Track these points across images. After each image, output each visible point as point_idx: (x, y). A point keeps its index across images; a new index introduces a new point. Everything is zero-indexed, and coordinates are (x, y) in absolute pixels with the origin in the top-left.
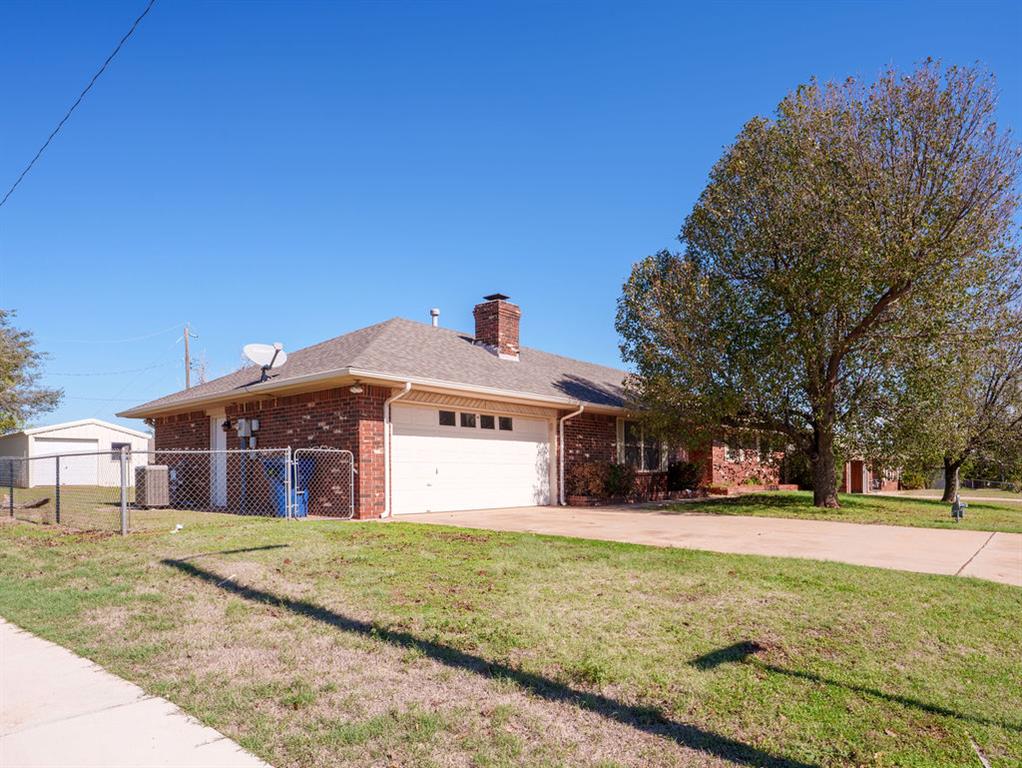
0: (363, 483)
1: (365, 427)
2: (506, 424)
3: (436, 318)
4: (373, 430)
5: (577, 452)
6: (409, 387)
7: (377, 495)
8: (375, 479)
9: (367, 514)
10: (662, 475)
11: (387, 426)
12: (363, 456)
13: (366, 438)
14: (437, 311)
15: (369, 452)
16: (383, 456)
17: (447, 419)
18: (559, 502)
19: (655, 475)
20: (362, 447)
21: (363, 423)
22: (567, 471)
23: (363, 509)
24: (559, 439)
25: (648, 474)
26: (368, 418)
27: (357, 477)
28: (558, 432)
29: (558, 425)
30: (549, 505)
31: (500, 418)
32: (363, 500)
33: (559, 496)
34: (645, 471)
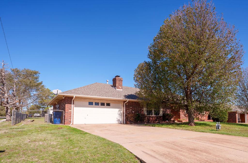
0: (66, 117)
1: (67, 106)
2: (108, 105)
3: (108, 82)
4: (69, 106)
5: (130, 111)
6: (74, 97)
7: (69, 120)
8: (69, 116)
9: (67, 124)
10: (160, 117)
11: (72, 105)
12: (66, 112)
13: (67, 108)
14: (108, 80)
15: (68, 111)
16: (71, 112)
17: (91, 104)
18: (124, 123)
19: (157, 117)
20: (66, 110)
21: (66, 105)
22: (126, 115)
23: (65, 123)
24: (124, 108)
25: (155, 117)
26: (68, 104)
27: (65, 116)
28: (124, 106)
29: (124, 105)
30: (120, 124)
31: (106, 103)
32: (66, 121)
33: (124, 121)
34: (154, 116)
